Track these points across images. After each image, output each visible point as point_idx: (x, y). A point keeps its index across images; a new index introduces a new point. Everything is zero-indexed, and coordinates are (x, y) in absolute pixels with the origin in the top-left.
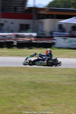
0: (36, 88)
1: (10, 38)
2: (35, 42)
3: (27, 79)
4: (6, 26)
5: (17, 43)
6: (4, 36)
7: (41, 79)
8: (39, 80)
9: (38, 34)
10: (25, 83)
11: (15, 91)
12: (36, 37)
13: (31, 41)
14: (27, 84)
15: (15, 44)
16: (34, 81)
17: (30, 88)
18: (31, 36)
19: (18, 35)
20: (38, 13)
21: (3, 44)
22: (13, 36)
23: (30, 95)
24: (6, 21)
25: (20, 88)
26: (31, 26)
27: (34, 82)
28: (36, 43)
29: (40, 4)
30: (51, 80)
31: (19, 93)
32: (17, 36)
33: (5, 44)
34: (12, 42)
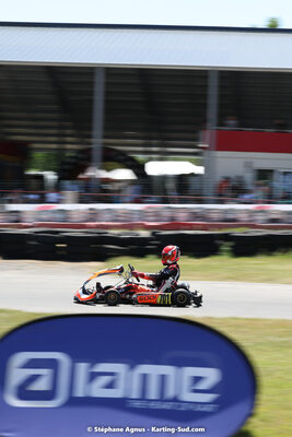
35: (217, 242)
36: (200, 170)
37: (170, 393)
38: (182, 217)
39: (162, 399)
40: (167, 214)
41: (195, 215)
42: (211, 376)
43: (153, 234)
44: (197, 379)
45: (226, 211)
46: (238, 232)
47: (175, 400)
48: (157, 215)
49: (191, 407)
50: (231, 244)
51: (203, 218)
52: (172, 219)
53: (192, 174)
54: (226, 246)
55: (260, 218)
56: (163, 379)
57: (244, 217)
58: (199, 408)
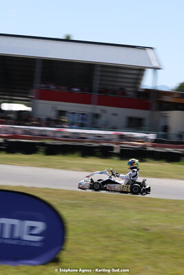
0: (150, 241)
1: (108, 141)
2: (152, 149)
3: (133, 222)
4: (104, 118)
5: (121, 150)
6: (99, 136)
7: (159, 224)
8: (156, 226)
9: (158, 136)
10: (129, 229)
11: (107, 246)
12: (155, 141)
13: (144, 147)
14: (133, 232)
15: (117, 150)
16: (147, 228)
17: (139, 242)
18: (145, 139)
19: (123, 135)
20: (159, 99)
21: (95, 150)
22: (115, 137)
23: (137, 258)
24: (104, 111)
25: (119, 241)
26: (147, 122)
27: (146, 230)
28: (153, 151)
29: (163, 86)
30: (179, 227)
31: (115, 252)
32: (122, 137)
33: (99, 150)
34: (112, 148)
35: (37, 147)
36: (29, 109)
37: (17, 235)
38: (19, 132)
39: (12, 238)
40: (12, 130)
41: (26, 132)
42: (40, 226)
43: (5, 140)
44: (32, 228)
45: (41, 131)
46: (48, 142)
47: (19, 239)
48: (6, 131)
49: (28, 243)
50: (45, 148)
51: (29, 133)
52: (14, 133)
53: (25, 111)
54: (42, 149)
55: (59, 135)
56: (13, 226)
57: (51, 134)
58: (33, 244)
